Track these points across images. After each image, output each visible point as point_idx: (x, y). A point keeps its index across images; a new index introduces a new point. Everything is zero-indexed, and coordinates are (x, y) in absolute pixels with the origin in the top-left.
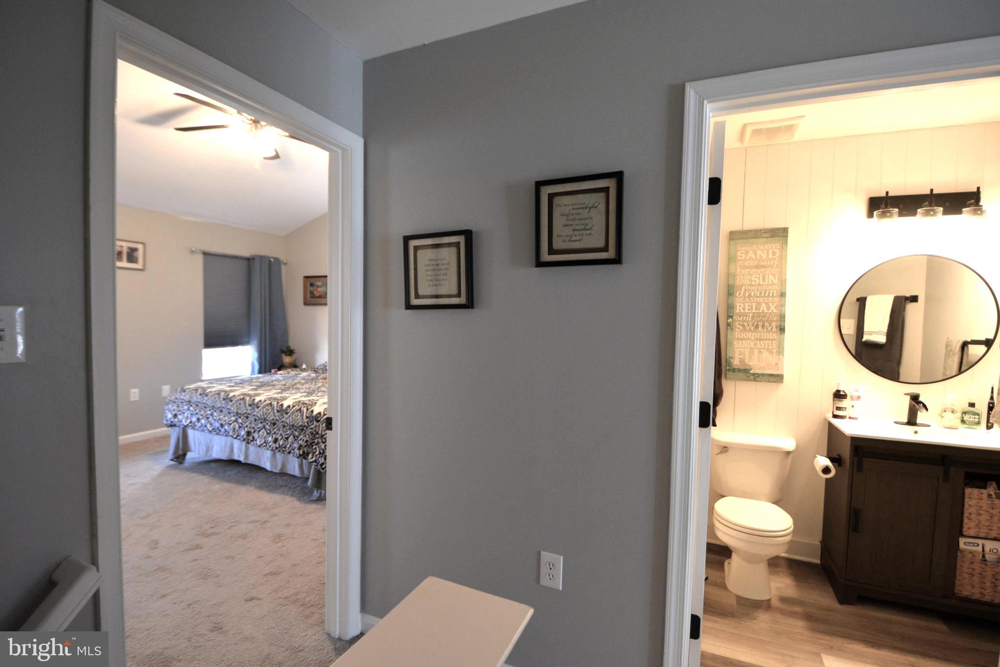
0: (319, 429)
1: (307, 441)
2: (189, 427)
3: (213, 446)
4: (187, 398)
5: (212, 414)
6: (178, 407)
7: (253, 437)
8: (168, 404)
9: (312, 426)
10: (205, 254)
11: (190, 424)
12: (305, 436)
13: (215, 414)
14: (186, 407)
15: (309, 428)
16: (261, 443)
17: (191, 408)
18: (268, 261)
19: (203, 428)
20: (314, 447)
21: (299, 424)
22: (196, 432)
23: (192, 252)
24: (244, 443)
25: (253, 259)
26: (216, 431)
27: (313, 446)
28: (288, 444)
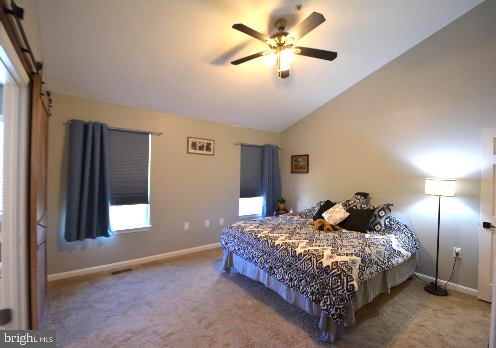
0: (329, 282)
1: (318, 289)
2: (233, 253)
3: (247, 269)
4: (233, 233)
5: (247, 247)
6: (228, 238)
7: (274, 272)
8: (223, 235)
9: (323, 277)
10: (242, 145)
11: (234, 251)
12: (317, 284)
13: (249, 248)
14: (232, 239)
15: (319, 278)
16: (280, 278)
17: (235, 241)
18: (272, 148)
19: (242, 255)
20: (325, 297)
21: (311, 273)
22: (237, 256)
23: (236, 144)
24: (267, 274)
25: (265, 147)
26: (250, 259)
27: (324, 295)
28: (301, 285)
